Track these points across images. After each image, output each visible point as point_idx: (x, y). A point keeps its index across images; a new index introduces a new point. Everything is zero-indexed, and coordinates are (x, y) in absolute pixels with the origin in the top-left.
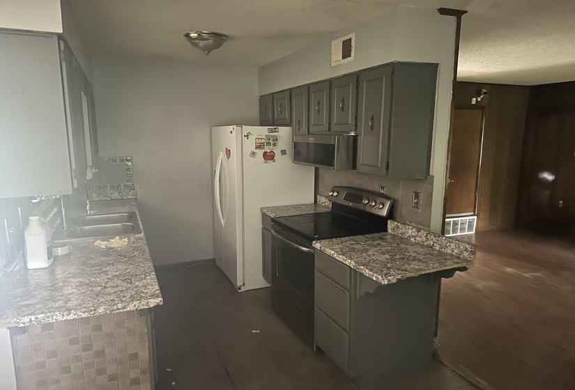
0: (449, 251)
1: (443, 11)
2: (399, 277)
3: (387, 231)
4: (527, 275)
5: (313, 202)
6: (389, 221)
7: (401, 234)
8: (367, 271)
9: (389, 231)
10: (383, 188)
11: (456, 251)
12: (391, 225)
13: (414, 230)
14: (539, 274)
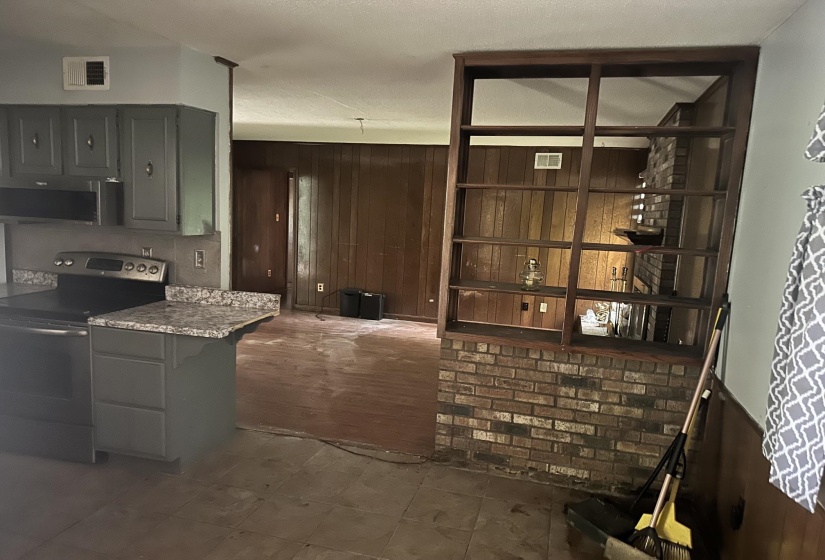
0: (251, 305)
1: (218, 59)
2: (230, 329)
3: (164, 298)
4: (270, 343)
5: (5, 280)
6: (167, 287)
7: (187, 299)
8: (195, 330)
9: (168, 298)
10: (147, 249)
11: (259, 304)
12: (169, 291)
13: (205, 291)
14: (279, 340)
